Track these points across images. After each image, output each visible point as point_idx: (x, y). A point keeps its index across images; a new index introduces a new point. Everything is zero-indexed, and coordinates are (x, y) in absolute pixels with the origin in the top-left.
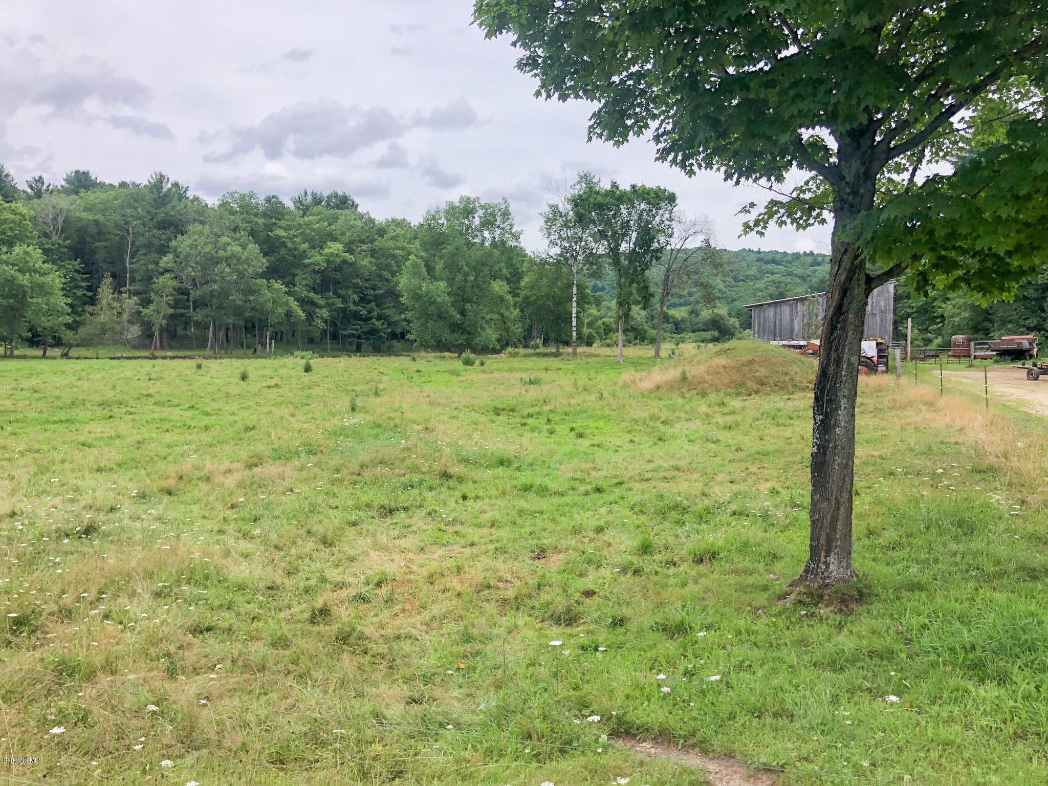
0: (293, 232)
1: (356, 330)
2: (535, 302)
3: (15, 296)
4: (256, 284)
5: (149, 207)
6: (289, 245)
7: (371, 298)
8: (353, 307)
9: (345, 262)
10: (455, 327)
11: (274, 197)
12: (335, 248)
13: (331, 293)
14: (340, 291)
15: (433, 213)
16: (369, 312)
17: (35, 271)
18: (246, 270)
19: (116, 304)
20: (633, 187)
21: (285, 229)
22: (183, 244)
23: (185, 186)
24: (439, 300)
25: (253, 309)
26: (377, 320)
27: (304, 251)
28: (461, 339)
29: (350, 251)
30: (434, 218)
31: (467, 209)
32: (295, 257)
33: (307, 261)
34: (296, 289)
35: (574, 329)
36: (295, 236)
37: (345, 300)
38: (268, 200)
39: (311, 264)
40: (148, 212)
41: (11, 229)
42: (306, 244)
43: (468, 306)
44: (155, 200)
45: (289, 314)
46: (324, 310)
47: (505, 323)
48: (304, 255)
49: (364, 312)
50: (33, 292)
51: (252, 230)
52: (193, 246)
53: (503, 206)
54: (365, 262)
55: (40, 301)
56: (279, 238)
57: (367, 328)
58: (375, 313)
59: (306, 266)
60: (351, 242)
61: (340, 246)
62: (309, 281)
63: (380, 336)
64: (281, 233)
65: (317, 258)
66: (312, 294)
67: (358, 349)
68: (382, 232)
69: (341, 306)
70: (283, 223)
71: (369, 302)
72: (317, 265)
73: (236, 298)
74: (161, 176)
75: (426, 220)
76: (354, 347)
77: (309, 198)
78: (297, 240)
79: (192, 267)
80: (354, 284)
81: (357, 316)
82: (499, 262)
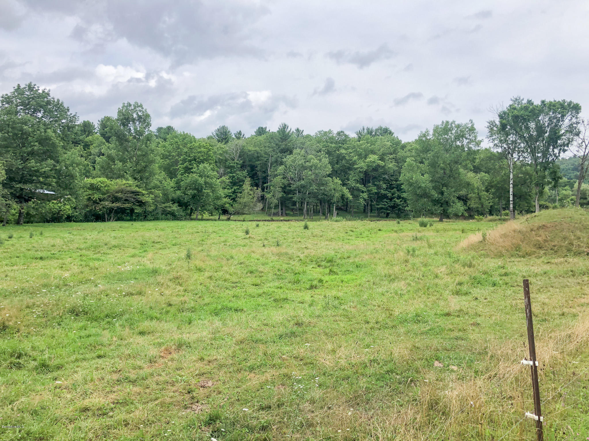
0: (350, 150)
1: (384, 205)
2: (496, 185)
3: (197, 189)
4: (325, 180)
5: (277, 142)
6: (347, 158)
7: (394, 186)
8: (383, 192)
9: (378, 166)
10: (436, 202)
11: (341, 132)
12: (372, 158)
13: (370, 184)
14: (376, 183)
15: (424, 133)
16: (393, 194)
17: (208, 177)
18: (320, 173)
19: (251, 193)
20: (543, 102)
21: (346, 149)
22: (289, 159)
23: (302, 130)
24: (423, 185)
25: (323, 194)
26: (397, 199)
27: (355, 161)
28: (439, 210)
29: (382, 159)
30: (424, 136)
31: (446, 128)
32: (350, 165)
33: (356, 166)
34: (349, 182)
35: (511, 202)
36: (351, 153)
37: (379, 187)
38: (339, 134)
39: (358, 168)
40: (277, 144)
41: (202, 156)
42: (357, 157)
43: (445, 189)
44: (281, 138)
45: (343, 196)
46: (365, 194)
47: (480, 199)
48: (354, 163)
49: (389, 195)
50: (206, 187)
51: (328, 151)
52: (294, 161)
53: (470, 125)
54: (391, 165)
55: (209, 191)
56: (341, 154)
57: (392, 204)
58: (396, 195)
59: (356, 169)
60: (384, 154)
61: (376, 157)
62: (357, 178)
63: (400, 208)
64: (343, 151)
65: (362, 165)
66: (358, 185)
67: (387, 216)
68: (403, 147)
69: (376, 191)
70: (345, 146)
71: (393, 188)
72: (361, 168)
73: (314, 188)
74: (286, 125)
75: (420, 137)
76: (385, 215)
77: (365, 131)
78: (352, 154)
79: (292, 172)
80: (383, 178)
81: (385, 196)
82: (466, 160)
